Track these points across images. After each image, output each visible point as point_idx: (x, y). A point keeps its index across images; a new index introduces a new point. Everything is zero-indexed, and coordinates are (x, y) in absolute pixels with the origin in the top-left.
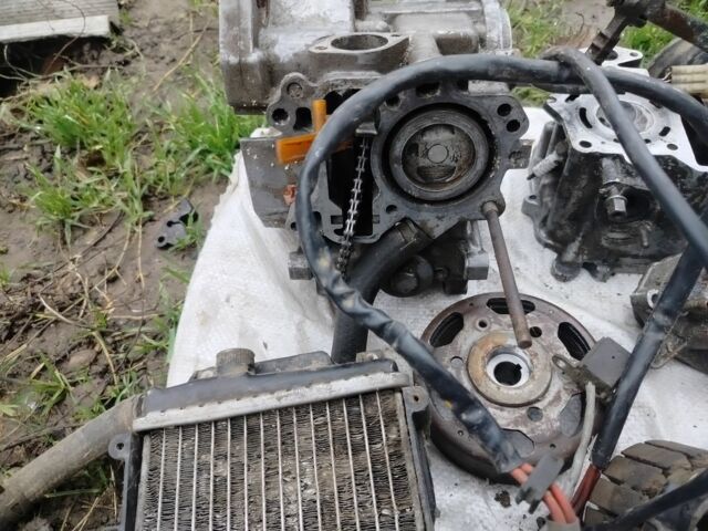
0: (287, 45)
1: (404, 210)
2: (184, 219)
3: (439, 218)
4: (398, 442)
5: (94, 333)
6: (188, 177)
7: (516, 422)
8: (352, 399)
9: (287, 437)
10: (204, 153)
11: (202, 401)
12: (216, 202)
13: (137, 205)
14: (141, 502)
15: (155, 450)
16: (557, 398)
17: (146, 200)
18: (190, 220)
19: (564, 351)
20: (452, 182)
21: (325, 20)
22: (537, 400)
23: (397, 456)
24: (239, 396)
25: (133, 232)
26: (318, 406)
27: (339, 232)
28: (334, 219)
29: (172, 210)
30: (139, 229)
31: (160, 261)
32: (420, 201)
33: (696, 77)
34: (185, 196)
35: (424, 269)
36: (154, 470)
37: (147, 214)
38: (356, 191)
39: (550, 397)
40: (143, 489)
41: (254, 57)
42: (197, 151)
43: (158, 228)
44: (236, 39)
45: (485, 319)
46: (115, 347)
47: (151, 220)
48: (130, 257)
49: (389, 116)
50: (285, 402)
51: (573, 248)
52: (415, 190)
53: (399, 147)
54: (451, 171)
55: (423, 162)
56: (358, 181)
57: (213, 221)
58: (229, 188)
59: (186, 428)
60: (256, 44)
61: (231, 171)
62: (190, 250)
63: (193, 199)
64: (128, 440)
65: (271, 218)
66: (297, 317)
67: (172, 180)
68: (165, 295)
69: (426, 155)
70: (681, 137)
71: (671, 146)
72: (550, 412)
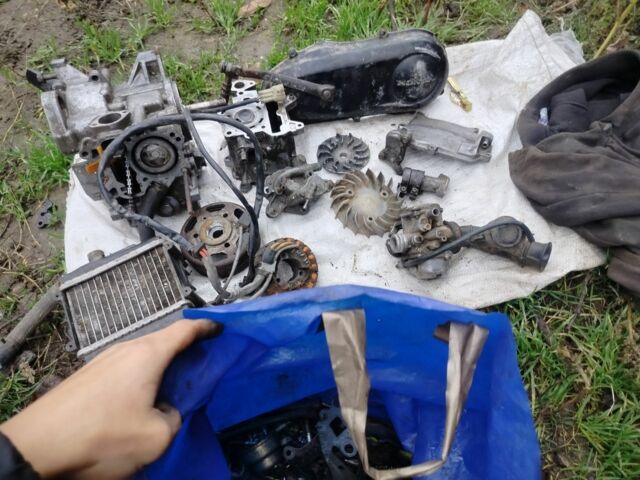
0: (80, 125)
1: (151, 179)
2: (50, 210)
3: (167, 179)
4: (166, 262)
5: (22, 274)
6: (44, 187)
8: (146, 253)
9: (125, 274)
10: (50, 172)
11: (86, 271)
12: (66, 196)
13: (20, 209)
14: (73, 313)
15: (72, 296)
16: (235, 237)
17: (24, 206)
18: (54, 209)
19: (236, 219)
20: (165, 164)
21: (94, 109)
22: (227, 240)
23: (166, 266)
24: (101, 265)
25: (23, 223)
26: (133, 259)
27: (126, 194)
28: (122, 189)
29: (40, 207)
30: (25, 221)
31: (43, 234)
32: (155, 174)
34: (46, 197)
35: (174, 202)
36: (74, 302)
37: (27, 212)
38: (128, 175)
39: (232, 237)
40: (72, 309)
41: (67, 133)
42: (45, 172)
43: (37, 218)
44: (58, 128)
45: (206, 216)
46: (34, 278)
47: (30, 215)
48: (25, 236)
49: (129, 146)
50: (120, 261)
51: (245, 177)
52: (152, 170)
53: (138, 156)
54: (164, 160)
55: (152, 159)
56: (128, 172)
57: (67, 206)
58: (71, 188)
59: (82, 283)
60: (67, 127)
61: (68, 178)
62: (59, 225)
63: (51, 199)
64: (60, 294)
65: (96, 197)
66: (122, 238)
67: (36, 191)
68: (54, 246)
69: (151, 155)
70: (267, 122)
71: (263, 127)
72: (233, 243)
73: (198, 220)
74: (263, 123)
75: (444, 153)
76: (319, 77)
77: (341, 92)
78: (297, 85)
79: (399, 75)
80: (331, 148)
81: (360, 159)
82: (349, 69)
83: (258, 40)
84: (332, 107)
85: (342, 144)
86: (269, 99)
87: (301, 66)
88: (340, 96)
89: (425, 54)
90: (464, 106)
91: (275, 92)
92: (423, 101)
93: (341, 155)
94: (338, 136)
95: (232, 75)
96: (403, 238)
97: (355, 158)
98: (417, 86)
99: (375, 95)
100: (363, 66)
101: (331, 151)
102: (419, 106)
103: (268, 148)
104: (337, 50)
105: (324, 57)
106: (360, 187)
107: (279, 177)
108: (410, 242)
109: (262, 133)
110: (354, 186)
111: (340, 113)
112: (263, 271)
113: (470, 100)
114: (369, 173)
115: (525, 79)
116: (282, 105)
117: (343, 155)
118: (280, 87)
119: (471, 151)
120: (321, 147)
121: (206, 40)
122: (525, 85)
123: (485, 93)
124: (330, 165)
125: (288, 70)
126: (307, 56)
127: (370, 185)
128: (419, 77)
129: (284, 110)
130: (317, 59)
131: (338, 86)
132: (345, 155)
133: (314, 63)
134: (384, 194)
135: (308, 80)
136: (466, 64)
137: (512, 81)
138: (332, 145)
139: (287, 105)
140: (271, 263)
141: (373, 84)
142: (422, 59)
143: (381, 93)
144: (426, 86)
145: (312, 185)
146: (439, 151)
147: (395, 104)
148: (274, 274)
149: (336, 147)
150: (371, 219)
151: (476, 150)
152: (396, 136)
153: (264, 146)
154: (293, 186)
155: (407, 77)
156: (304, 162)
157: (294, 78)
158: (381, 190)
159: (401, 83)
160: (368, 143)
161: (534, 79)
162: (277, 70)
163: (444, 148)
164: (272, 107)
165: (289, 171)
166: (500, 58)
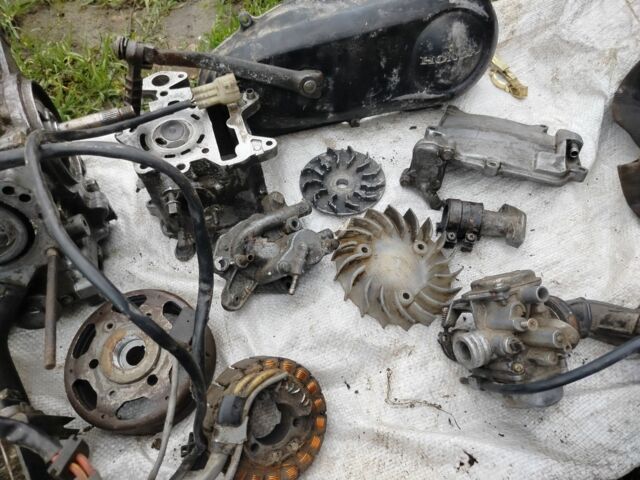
3: (19, 272)
7: (140, 392)
16: (166, 362)
20: (11, 245)
22: (152, 370)
33: (211, 93)
39: (161, 363)
45: (110, 322)
70: (211, 142)
71: (205, 151)
72: (162, 374)
73: (98, 330)
74: (204, 144)
75: (512, 171)
76: (294, 58)
77: (331, 81)
78: (258, 73)
79: (425, 47)
80: (321, 173)
81: (372, 189)
82: (343, 41)
83: (193, 13)
84: (318, 108)
85: (338, 166)
86: (213, 101)
87: (263, 40)
88: (331, 87)
89: (465, 10)
90: (516, 91)
91: (222, 88)
92: (459, 87)
93: (338, 183)
94: (330, 152)
95: (140, 62)
96: (480, 342)
97: (363, 188)
98: (452, 64)
99: (385, 82)
100: (366, 36)
101: (322, 178)
102: (453, 96)
103: (218, 186)
104: (321, 11)
105: (299, 24)
106: (379, 237)
107: (241, 237)
108: (495, 350)
109: (204, 162)
110: (369, 238)
111: (331, 115)
112: (223, 446)
113: (523, 82)
114: (390, 212)
115: (612, 45)
116: (234, 109)
117: (343, 184)
118: (229, 79)
119: (556, 165)
120: (305, 173)
121: (114, 17)
122: (614, 54)
123: (544, 70)
124: (324, 202)
125: (241, 49)
126: (271, 23)
127: (395, 232)
128: (456, 50)
129: (239, 119)
130: (287, 27)
131: (327, 71)
132: (345, 182)
133: (284, 35)
134: (420, 247)
135: (276, 65)
136: (509, 28)
137: (593, 49)
138: (323, 167)
139: (243, 108)
140: (236, 423)
141: (382, 64)
142: (460, 19)
143: (395, 79)
144: (465, 63)
145: (300, 248)
146: (504, 169)
147: (416, 95)
148: (245, 443)
149: (328, 171)
150: (406, 296)
151: (564, 164)
152: (431, 148)
153: (210, 183)
154: (266, 249)
155: (438, 51)
156: (281, 205)
157: (252, 62)
158: (413, 240)
159: (427, 61)
160: (378, 160)
161: (624, 43)
162: (222, 52)
163: (511, 163)
164: (219, 114)
165: (258, 223)
166: (568, 14)
